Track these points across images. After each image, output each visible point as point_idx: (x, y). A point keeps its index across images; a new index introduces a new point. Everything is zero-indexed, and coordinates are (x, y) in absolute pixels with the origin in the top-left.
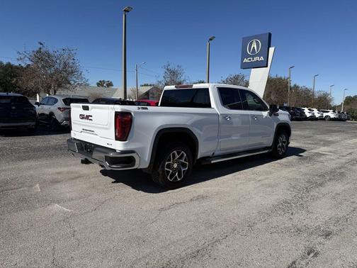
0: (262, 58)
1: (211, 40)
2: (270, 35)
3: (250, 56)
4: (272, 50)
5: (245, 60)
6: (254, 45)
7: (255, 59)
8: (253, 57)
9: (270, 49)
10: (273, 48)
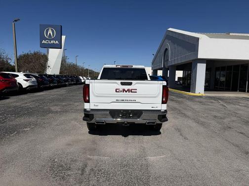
0: (57, 42)
1: (16, 21)
2: (61, 26)
3: (48, 39)
4: (63, 37)
5: (43, 42)
6: (50, 32)
7: (52, 42)
8: (50, 40)
9: (63, 36)
10: (65, 36)
